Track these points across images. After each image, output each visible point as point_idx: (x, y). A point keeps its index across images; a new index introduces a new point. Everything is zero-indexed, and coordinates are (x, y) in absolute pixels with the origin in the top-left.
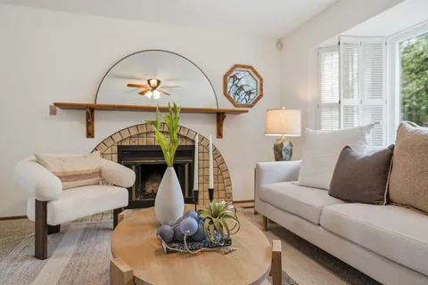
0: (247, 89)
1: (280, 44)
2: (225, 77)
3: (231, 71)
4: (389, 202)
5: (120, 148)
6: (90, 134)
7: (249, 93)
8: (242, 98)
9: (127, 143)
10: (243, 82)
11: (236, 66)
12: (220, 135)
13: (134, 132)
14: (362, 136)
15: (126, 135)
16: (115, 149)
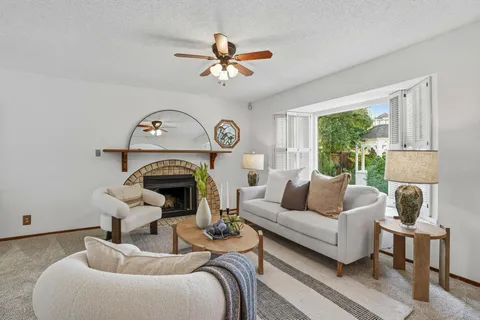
0: (229, 135)
1: (250, 106)
2: (216, 128)
3: (219, 124)
4: (308, 209)
5: (145, 177)
6: (125, 169)
7: (231, 138)
8: (226, 141)
9: (149, 174)
10: (226, 131)
11: (223, 121)
12: (212, 167)
13: (155, 167)
14: (297, 175)
15: (149, 169)
16: (142, 179)
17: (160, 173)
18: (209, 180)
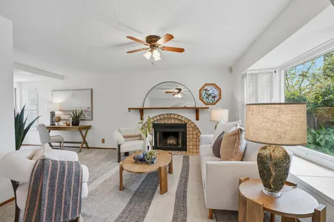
0: (213, 95)
1: (231, 70)
2: (200, 90)
3: (203, 87)
5: (153, 124)
6: (142, 118)
7: (214, 97)
8: (210, 100)
10: (210, 92)
11: (206, 85)
12: (197, 119)
13: (158, 118)
15: (155, 119)
17: (162, 122)
18: (195, 128)
